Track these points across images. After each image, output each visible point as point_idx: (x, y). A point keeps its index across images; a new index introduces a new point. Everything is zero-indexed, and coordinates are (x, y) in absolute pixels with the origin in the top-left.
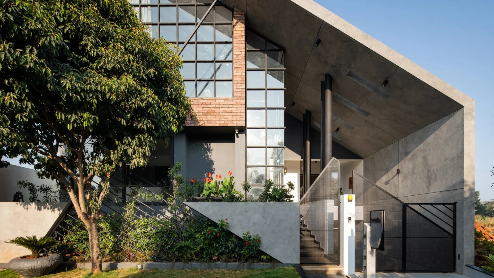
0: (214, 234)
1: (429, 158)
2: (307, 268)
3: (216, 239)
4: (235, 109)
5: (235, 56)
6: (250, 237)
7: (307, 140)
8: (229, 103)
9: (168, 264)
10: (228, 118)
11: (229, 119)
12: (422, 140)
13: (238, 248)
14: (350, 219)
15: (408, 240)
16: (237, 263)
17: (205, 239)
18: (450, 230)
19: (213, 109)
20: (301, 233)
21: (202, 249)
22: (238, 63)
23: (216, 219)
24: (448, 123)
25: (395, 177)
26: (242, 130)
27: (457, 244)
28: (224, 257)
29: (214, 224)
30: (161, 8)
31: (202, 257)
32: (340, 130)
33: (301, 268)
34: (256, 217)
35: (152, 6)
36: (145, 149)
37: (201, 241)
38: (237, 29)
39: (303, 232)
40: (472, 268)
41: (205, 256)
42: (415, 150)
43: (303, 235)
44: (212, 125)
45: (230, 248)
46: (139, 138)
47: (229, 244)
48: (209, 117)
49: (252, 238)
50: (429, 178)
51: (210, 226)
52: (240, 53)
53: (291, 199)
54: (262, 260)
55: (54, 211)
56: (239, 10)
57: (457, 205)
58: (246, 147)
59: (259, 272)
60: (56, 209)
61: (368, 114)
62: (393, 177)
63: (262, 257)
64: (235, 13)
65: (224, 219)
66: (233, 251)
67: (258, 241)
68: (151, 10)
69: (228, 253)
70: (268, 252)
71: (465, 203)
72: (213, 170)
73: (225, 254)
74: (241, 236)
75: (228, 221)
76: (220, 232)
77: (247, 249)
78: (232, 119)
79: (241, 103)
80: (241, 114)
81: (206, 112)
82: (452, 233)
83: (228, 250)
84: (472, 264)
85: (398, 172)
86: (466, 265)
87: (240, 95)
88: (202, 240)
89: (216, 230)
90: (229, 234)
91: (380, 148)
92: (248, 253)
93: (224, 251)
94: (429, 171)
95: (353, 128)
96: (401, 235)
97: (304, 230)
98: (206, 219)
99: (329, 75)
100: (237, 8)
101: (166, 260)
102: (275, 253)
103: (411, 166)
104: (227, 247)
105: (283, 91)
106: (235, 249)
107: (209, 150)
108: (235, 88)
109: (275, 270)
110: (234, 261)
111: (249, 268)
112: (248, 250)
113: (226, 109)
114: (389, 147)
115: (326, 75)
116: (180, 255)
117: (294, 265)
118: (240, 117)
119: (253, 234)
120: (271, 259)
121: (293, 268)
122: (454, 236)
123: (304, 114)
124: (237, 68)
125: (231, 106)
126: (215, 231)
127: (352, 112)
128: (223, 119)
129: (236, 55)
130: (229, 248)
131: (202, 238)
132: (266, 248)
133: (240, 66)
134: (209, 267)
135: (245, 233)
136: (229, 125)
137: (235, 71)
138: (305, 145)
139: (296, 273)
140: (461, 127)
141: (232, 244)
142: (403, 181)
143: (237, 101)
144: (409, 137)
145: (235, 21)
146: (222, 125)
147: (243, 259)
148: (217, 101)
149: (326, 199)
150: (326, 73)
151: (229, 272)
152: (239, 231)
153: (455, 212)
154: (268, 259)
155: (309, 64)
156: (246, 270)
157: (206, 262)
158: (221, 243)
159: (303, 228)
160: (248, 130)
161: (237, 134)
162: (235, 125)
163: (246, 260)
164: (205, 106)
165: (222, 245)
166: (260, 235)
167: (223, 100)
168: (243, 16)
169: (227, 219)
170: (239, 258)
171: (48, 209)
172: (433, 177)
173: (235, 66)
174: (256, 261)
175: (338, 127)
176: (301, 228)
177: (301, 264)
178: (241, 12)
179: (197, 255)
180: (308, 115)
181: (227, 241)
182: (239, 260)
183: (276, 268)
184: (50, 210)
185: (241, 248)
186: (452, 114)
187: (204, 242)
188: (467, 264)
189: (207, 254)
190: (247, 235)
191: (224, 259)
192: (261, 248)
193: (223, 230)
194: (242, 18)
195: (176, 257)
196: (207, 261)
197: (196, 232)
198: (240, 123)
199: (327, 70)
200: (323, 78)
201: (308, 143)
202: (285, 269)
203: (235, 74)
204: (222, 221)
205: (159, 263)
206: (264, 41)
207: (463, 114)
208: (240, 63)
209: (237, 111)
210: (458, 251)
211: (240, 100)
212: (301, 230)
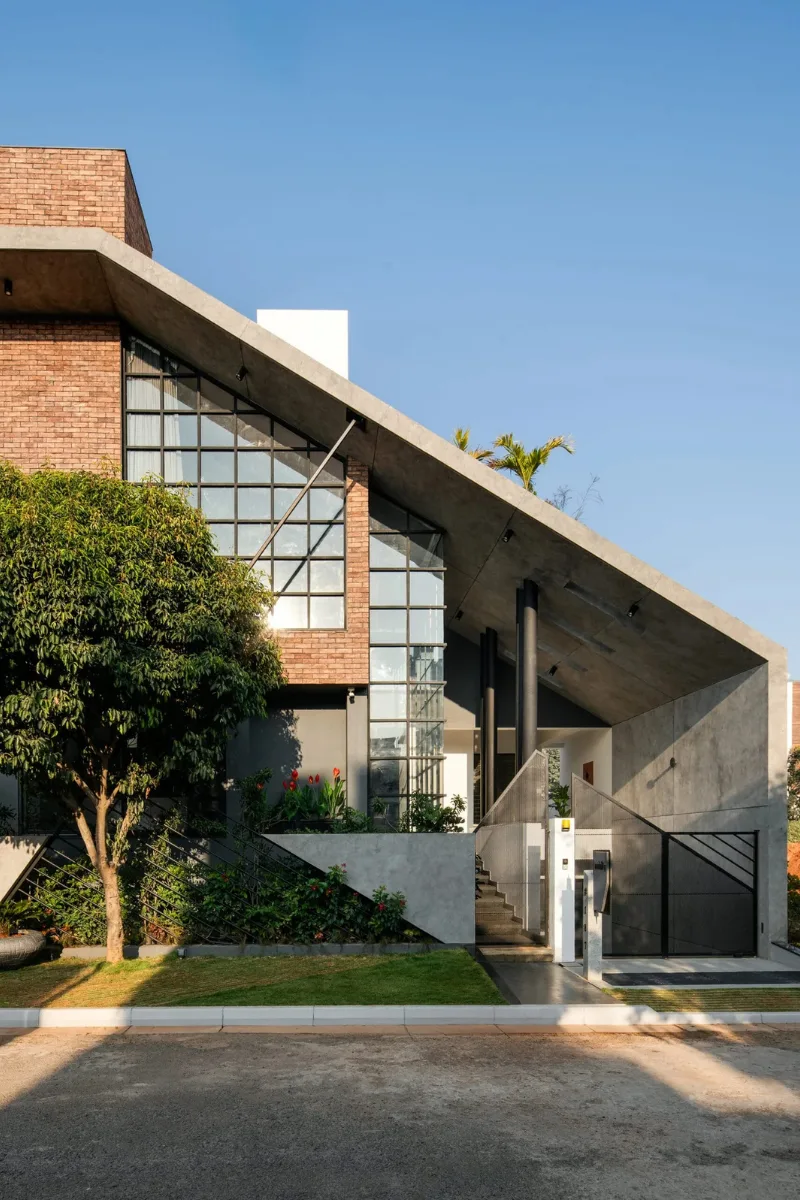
0: (322, 891)
1: (720, 744)
2: (487, 951)
3: (323, 901)
4: (350, 651)
5: (349, 550)
6: (386, 896)
7: (488, 686)
8: (338, 640)
9: (232, 947)
10: (335, 669)
11: (338, 671)
12: (710, 706)
13: (361, 917)
14: (565, 862)
15: (670, 898)
16: (360, 944)
17: (301, 902)
18: (748, 880)
19: (306, 651)
20: (477, 888)
21: (295, 919)
22: (355, 564)
23: (324, 866)
24: (747, 682)
25: (668, 774)
26: (362, 690)
27: (760, 905)
28: (336, 934)
29: (318, 874)
30: (203, 453)
31: (295, 935)
32: (559, 669)
33: (477, 950)
34: (396, 861)
35: (183, 450)
36: (214, 750)
37: (294, 905)
38: (354, 499)
39: (481, 887)
40: (784, 948)
41: (300, 933)
42: (700, 723)
43: (480, 891)
44: (304, 683)
45: (348, 917)
46: (208, 734)
47: (346, 909)
48: (298, 666)
49: (388, 898)
50: (720, 781)
51: (310, 877)
52: (359, 545)
53: (459, 825)
54: (407, 939)
55: (18, 846)
56: (358, 463)
57: (760, 835)
58: (369, 721)
59: (404, 958)
60: (22, 843)
61: (610, 651)
62: (664, 773)
63: (406, 932)
64: (350, 469)
65: (339, 865)
66: (352, 923)
67: (399, 903)
68: (182, 456)
69: (343, 926)
70: (417, 923)
71: (770, 831)
72: (297, 759)
73: (337, 928)
74: (369, 894)
75: (346, 869)
76: (331, 887)
77: (380, 918)
78: (343, 671)
79: (361, 640)
80: (362, 661)
81: (293, 656)
82: (751, 885)
83: (342, 922)
84: (784, 939)
85: (673, 763)
86: (773, 943)
87: (359, 625)
88: (297, 903)
89: (325, 884)
90: (347, 891)
91: (642, 710)
92: (382, 925)
93: (336, 922)
94: (720, 768)
95: (585, 670)
96: (659, 891)
97: (483, 883)
98: (302, 864)
99: (532, 582)
100: (355, 459)
101: (227, 941)
102: (430, 926)
103: (693, 755)
104: (341, 916)
105: (442, 611)
106: (356, 918)
107: (291, 720)
108: (349, 611)
109: (429, 954)
110: (354, 941)
111: (382, 953)
112: (383, 920)
113: (333, 651)
114: (659, 711)
115: (525, 581)
116: (254, 931)
117: (465, 947)
118: (358, 666)
119: (391, 891)
120: (423, 937)
121: (462, 951)
122: (754, 891)
123: (482, 634)
124: (353, 573)
125: (342, 646)
126: (322, 886)
127: (581, 644)
128: (327, 671)
129: (352, 548)
130: (344, 917)
131: (295, 899)
132: (414, 916)
133: (360, 570)
134: (310, 952)
135: (377, 888)
136: (337, 683)
137: (349, 580)
138: (484, 695)
139: (469, 958)
140: (764, 694)
141: (351, 910)
142: (681, 783)
143: (353, 635)
144: (690, 697)
145: (349, 481)
146: (323, 682)
147: (370, 936)
148: (314, 635)
149: (526, 822)
150: (524, 577)
151: (348, 958)
152: (365, 887)
153: (756, 848)
154: (417, 937)
155: (492, 559)
156: (378, 956)
157: (303, 942)
158: (331, 907)
159: (481, 877)
160: (372, 688)
161: (352, 698)
162: (350, 682)
163: (377, 939)
164: (291, 645)
165: (332, 912)
166: (404, 893)
167: (326, 635)
168: (366, 474)
169: (344, 865)
170: (362, 936)
171: (7, 842)
172: (726, 780)
173: (350, 570)
174: (394, 940)
175: (554, 664)
176: (477, 879)
177: (477, 944)
178: (362, 466)
179: (284, 930)
180: (491, 637)
181: (341, 904)
182: (364, 939)
183: (432, 953)
184: (10, 845)
185: (368, 917)
186: (752, 670)
187: (300, 906)
188: (776, 939)
189: (304, 929)
190: (381, 893)
191: (334, 938)
192: (404, 917)
193: (337, 884)
194: (362, 478)
195: (248, 936)
196: (306, 941)
197: (282, 890)
198: (358, 679)
199: (527, 573)
200: (519, 584)
201: (491, 692)
202: (448, 953)
203: (348, 585)
204: (335, 869)
205: (216, 946)
206: (405, 513)
207: (767, 673)
208: (359, 564)
209: (353, 656)
210: (761, 919)
211: (358, 635)
212: (478, 883)
